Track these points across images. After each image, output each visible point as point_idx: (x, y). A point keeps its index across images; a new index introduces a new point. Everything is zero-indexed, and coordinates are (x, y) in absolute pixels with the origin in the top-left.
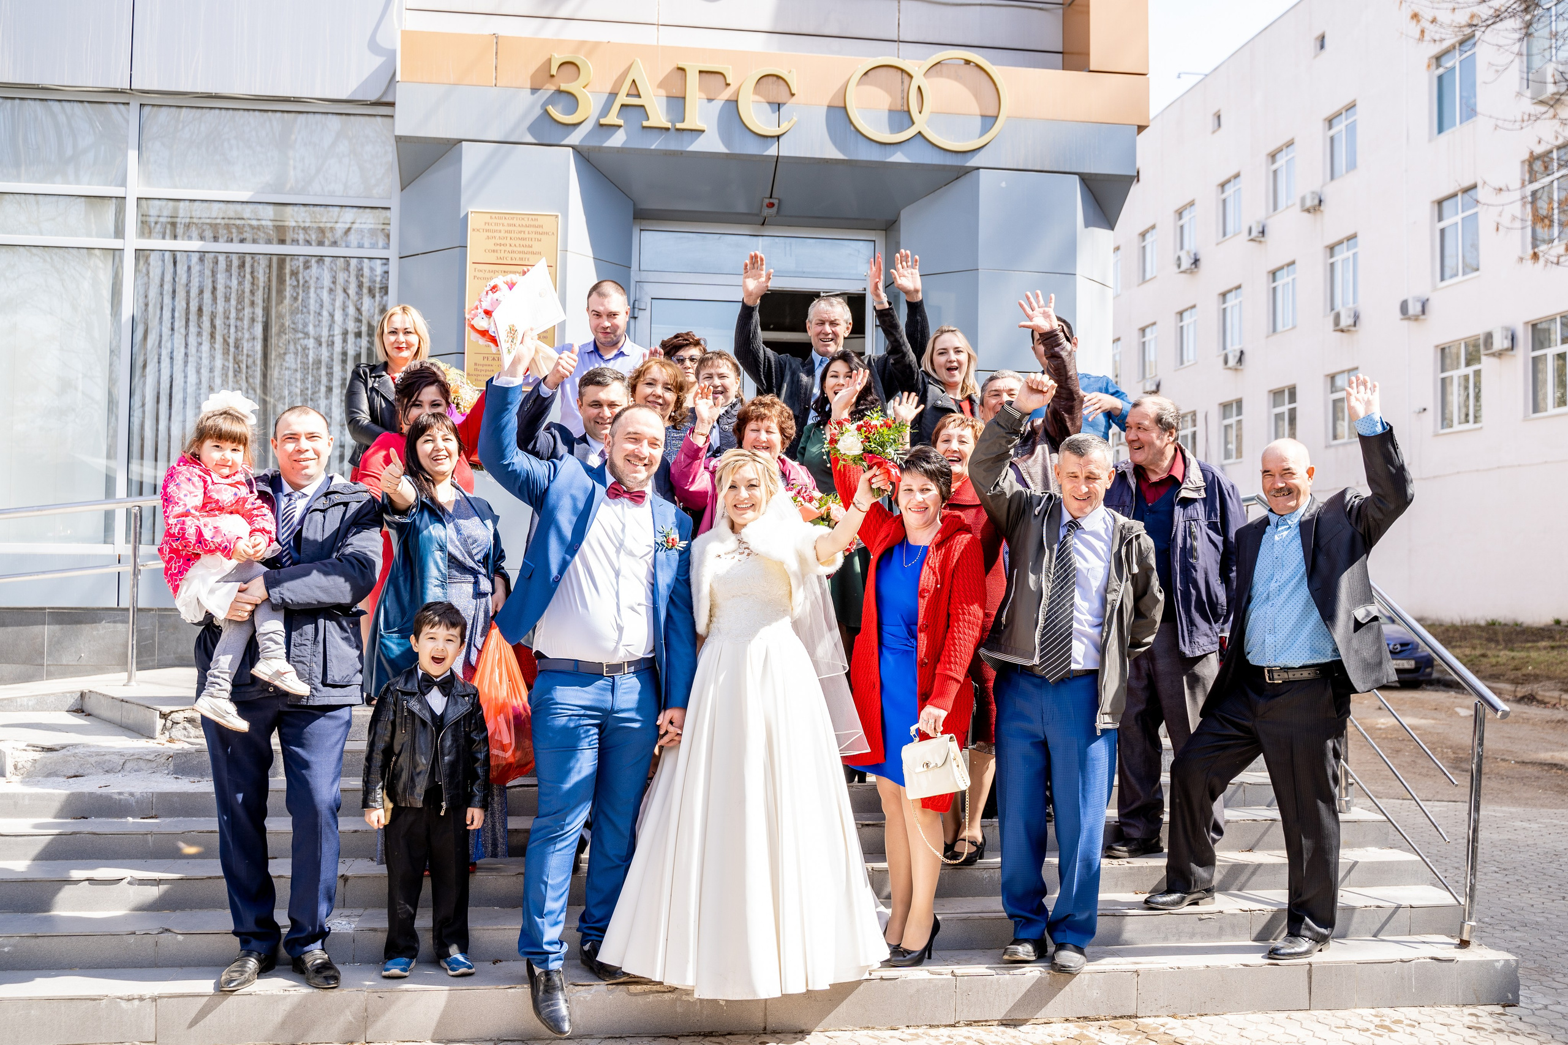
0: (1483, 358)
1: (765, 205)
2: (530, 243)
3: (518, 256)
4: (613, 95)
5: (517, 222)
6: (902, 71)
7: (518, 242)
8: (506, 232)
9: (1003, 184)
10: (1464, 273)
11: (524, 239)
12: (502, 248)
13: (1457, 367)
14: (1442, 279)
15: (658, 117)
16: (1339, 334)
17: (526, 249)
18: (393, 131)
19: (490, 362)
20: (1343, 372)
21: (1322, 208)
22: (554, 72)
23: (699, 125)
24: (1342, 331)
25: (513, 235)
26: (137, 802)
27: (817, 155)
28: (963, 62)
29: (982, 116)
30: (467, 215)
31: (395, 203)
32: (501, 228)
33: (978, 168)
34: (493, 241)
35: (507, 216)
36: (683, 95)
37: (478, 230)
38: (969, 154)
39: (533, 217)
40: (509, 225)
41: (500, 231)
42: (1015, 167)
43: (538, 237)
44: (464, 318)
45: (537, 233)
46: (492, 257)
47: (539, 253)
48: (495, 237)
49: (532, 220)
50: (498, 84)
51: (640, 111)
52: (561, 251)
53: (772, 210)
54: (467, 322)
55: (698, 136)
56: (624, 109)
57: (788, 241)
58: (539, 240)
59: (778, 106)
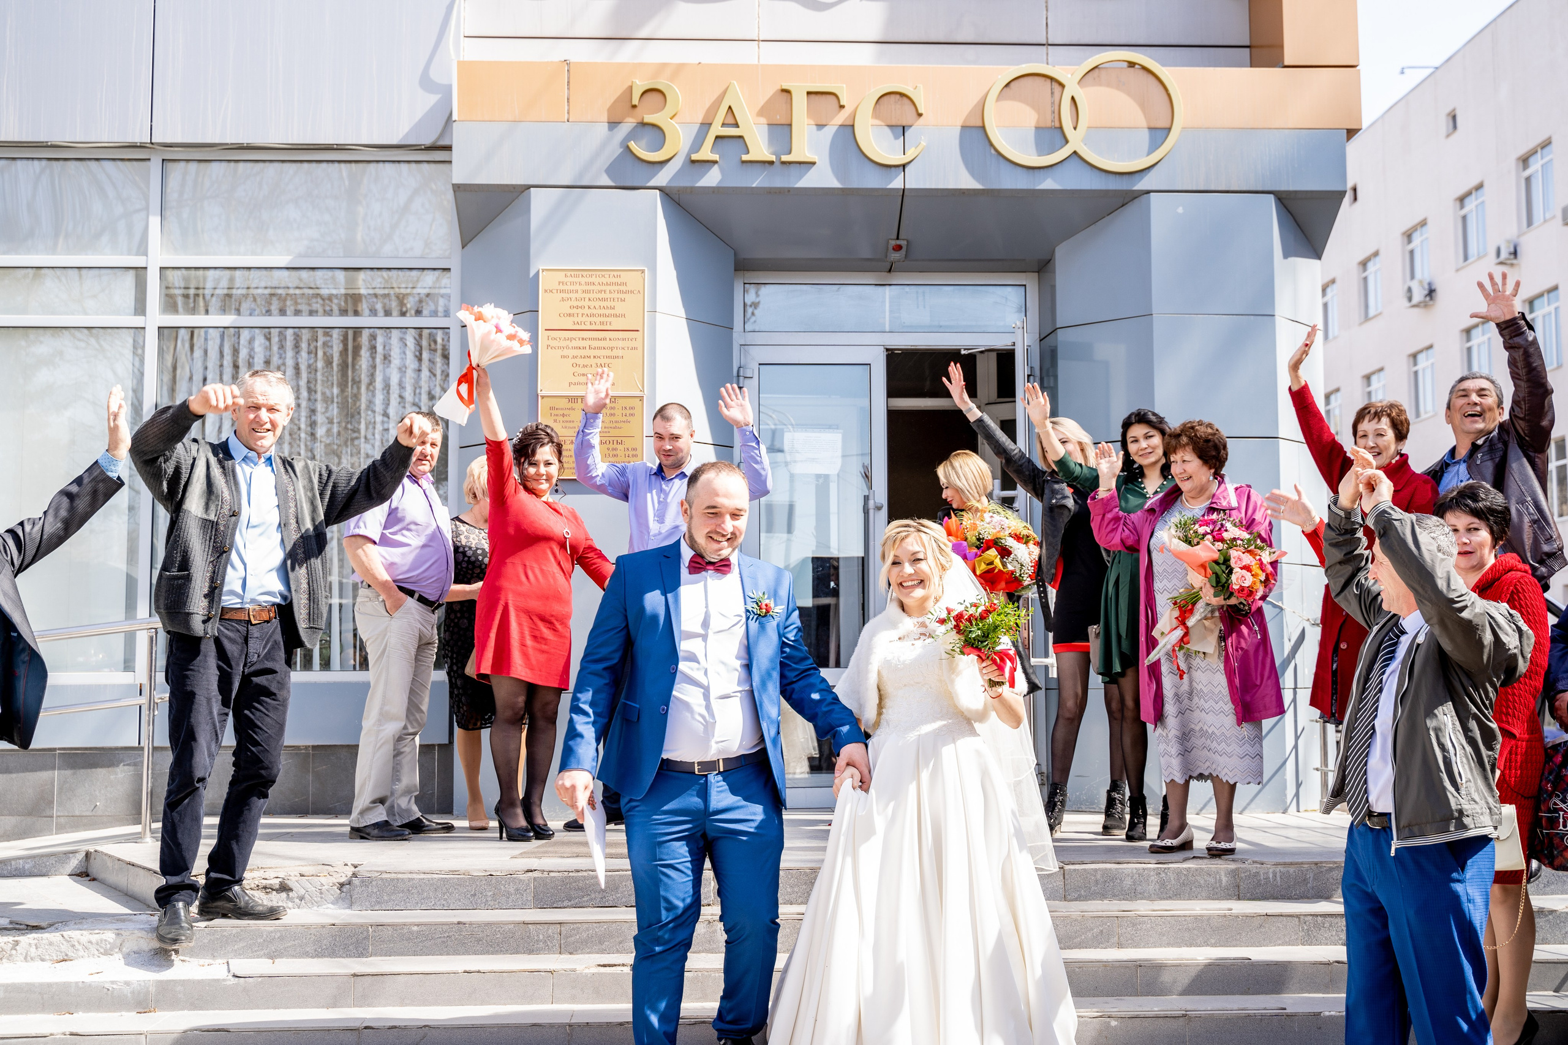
1: (891, 248)
2: (612, 304)
3: (598, 320)
4: (706, 125)
5: (596, 280)
6: (1052, 79)
7: (597, 304)
8: (584, 291)
9: (1180, 210)
11: (605, 300)
12: (580, 311)
15: (760, 148)
17: (607, 312)
18: (450, 178)
22: (635, 101)
25: (591, 296)
26: (133, 992)
27: (951, 185)
28: (1126, 64)
29: (1150, 128)
30: (537, 273)
31: (454, 264)
32: (577, 287)
33: (1148, 192)
34: (569, 303)
35: (584, 273)
36: (788, 122)
37: (551, 291)
38: (1137, 175)
39: (616, 273)
40: (587, 284)
41: (577, 292)
42: (1194, 188)
43: (622, 296)
44: (536, 396)
45: (620, 291)
46: (568, 323)
47: (623, 316)
48: (570, 299)
49: (614, 276)
50: (571, 119)
51: (739, 142)
52: (649, 311)
53: (900, 254)
54: (540, 400)
55: (808, 170)
56: (719, 141)
57: (921, 289)
58: (623, 300)
59: (903, 130)
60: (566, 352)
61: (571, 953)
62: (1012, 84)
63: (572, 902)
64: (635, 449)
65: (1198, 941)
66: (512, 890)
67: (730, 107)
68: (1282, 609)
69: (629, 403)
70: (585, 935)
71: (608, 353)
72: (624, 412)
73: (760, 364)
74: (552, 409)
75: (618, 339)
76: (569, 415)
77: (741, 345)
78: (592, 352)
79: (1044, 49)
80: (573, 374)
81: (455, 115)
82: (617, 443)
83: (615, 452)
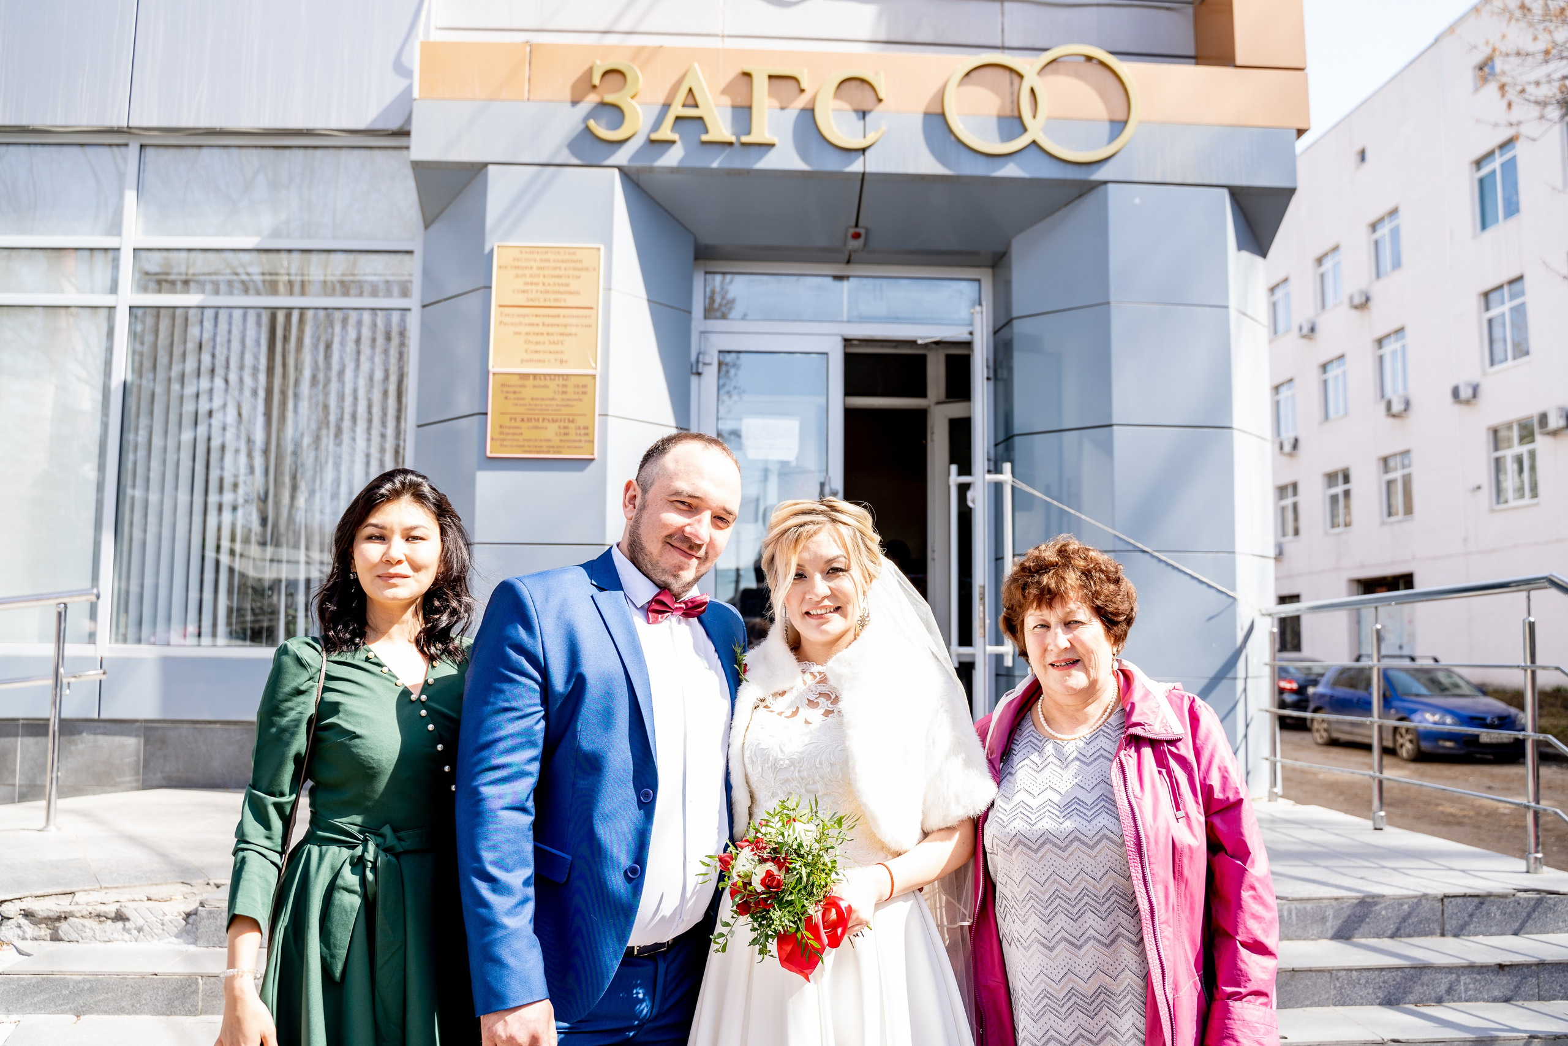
0: (1539, 438)
1: (849, 235)
2: (567, 281)
3: (552, 296)
4: (667, 106)
5: (551, 257)
6: (1011, 70)
7: (552, 281)
8: (539, 268)
9: (1137, 201)
10: (1514, 358)
11: (560, 277)
12: (534, 288)
13: (1510, 447)
14: (1492, 363)
15: (721, 128)
16: (1391, 420)
17: (562, 289)
18: (408, 156)
19: (518, 424)
20: (1395, 455)
21: (1371, 304)
22: (596, 81)
23: (768, 138)
24: (1394, 416)
25: (546, 272)
27: (911, 169)
28: (1083, 59)
29: (1109, 121)
30: (492, 251)
31: (417, 246)
32: (532, 264)
33: (1105, 183)
34: (523, 280)
35: (540, 250)
36: (748, 104)
37: (506, 267)
38: (1094, 167)
39: (571, 251)
40: (543, 260)
41: (531, 268)
42: (1151, 179)
43: (577, 273)
44: (488, 372)
45: (574, 269)
46: (521, 299)
47: (578, 293)
48: (525, 275)
49: (569, 253)
50: (531, 98)
51: (698, 123)
52: (604, 289)
53: (858, 243)
54: (491, 376)
55: (767, 152)
56: (679, 122)
57: (878, 282)
58: (578, 277)
59: (864, 114)
60: (518, 329)
62: (973, 74)
64: (586, 428)
67: (690, 90)
68: (1235, 599)
69: (581, 381)
71: (561, 330)
72: (577, 390)
73: (720, 352)
74: (503, 385)
75: (572, 316)
76: (520, 392)
77: (702, 332)
78: (545, 330)
79: (1000, 51)
80: (526, 351)
81: (416, 94)
82: (569, 421)
83: (566, 431)
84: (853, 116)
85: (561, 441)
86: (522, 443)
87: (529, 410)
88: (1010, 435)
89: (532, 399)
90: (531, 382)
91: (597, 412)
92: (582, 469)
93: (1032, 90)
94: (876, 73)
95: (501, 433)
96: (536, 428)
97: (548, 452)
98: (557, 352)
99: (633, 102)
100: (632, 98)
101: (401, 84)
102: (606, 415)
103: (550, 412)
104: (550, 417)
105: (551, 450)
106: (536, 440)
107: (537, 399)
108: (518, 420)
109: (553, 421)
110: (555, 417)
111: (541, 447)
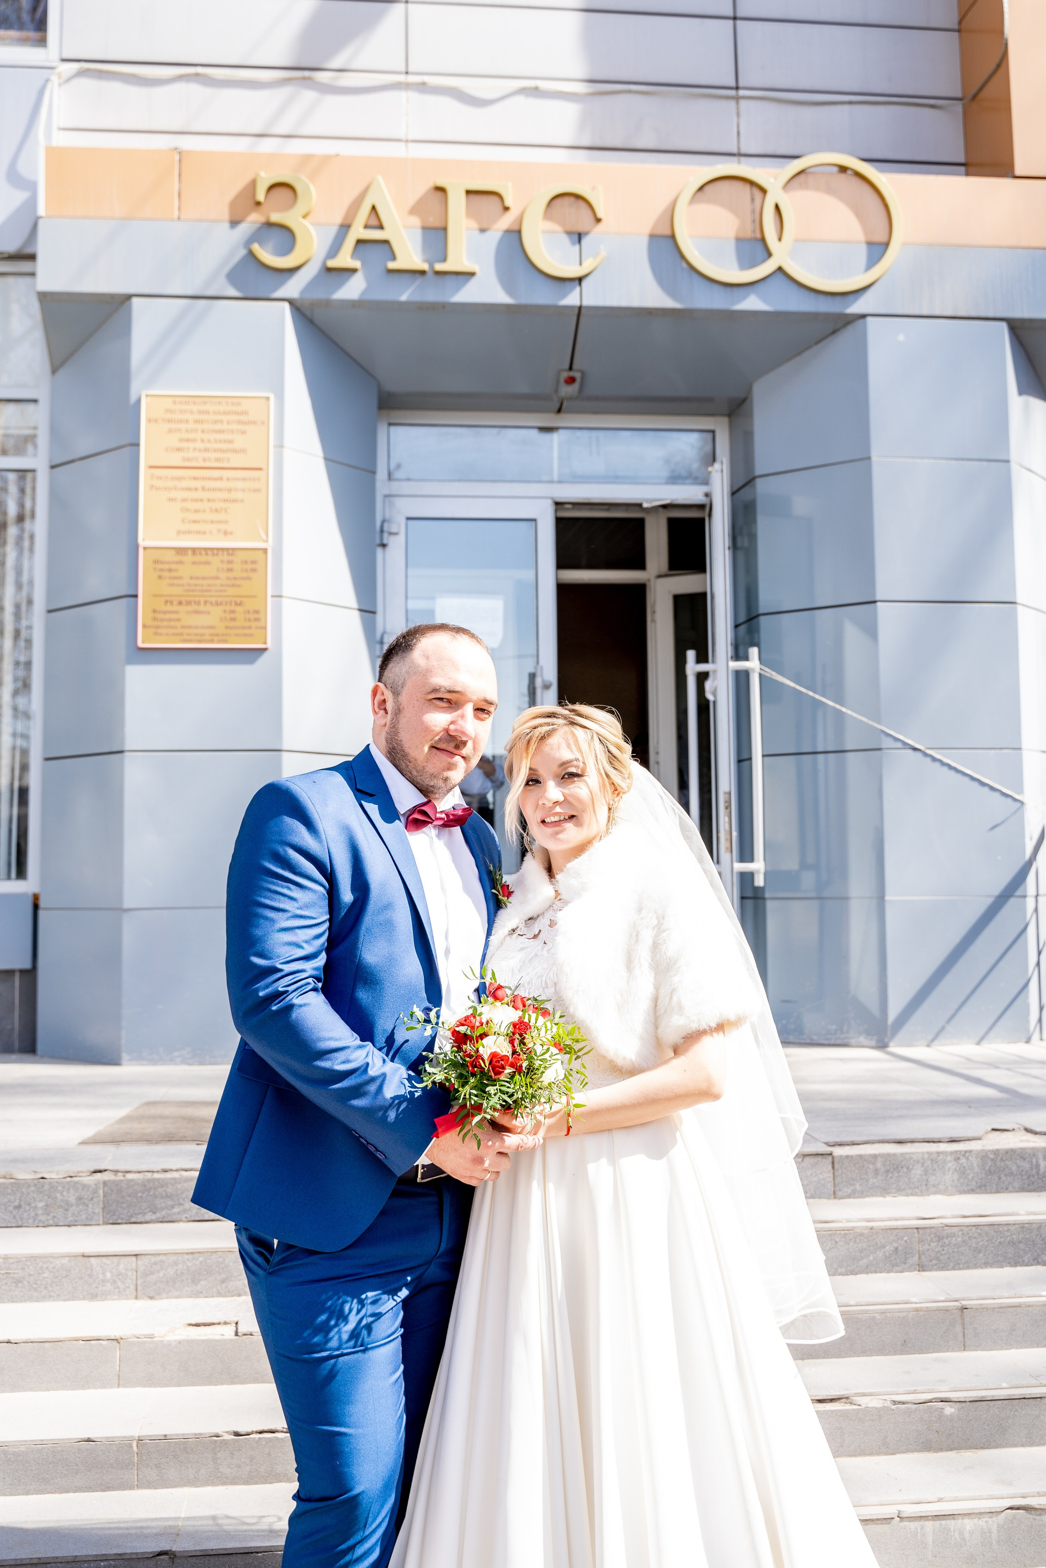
1: (562, 379)
2: (230, 437)
3: (214, 455)
4: (345, 227)
5: (211, 408)
6: (752, 183)
7: (212, 436)
8: (196, 422)
11: (222, 431)
12: (191, 445)
17: (225, 446)
18: (34, 285)
19: (175, 608)
22: (261, 196)
23: (465, 265)
25: (206, 426)
27: (636, 303)
28: (835, 169)
29: (868, 243)
30: (139, 401)
31: (42, 393)
33: (864, 316)
34: (178, 435)
35: (197, 400)
36: (442, 225)
37: (156, 421)
38: (851, 297)
39: (235, 400)
40: (201, 412)
41: (187, 421)
42: (917, 313)
43: (242, 427)
44: (137, 547)
45: (240, 422)
46: (175, 459)
47: (244, 451)
48: (179, 430)
49: (233, 404)
50: (182, 217)
51: (382, 249)
52: (275, 446)
53: (573, 389)
54: (141, 551)
55: (467, 281)
56: (361, 246)
57: (594, 434)
58: (243, 432)
59: (579, 237)
60: (173, 494)
61: (151, 1298)
62: (707, 188)
63: (158, 1215)
64: (257, 612)
65: (1026, 1259)
66: (72, 1199)
67: (374, 208)
68: (1022, 803)
69: (251, 556)
70: (171, 1272)
71: (225, 495)
72: (244, 566)
73: (408, 519)
74: (156, 562)
75: (237, 479)
76: (176, 570)
77: (386, 496)
78: (206, 495)
79: (735, 159)
80: (183, 521)
81: (41, 211)
82: (236, 604)
83: (233, 616)
84: (565, 239)
85: (227, 627)
86: (180, 631)
87: (188, 591)
88: (754, 614)
89: (191, 578)
90: (189, 558)
91: (269, 593)
92: (252, 662)
93: (777, 207)
94: (594, 188)
95: (155, 619)
96: (197, 612)
97: (212, 641)
98: (220, 522)
99: (305, 222)
100: (304, 217)
101: (20, 197)
102: (281, 596)
103: (213, 593)
104: (213, 600)
105: (216, 638)
106: (196, 627)
107: (197, 578)
108: (175, 603)
109: (217, 604)
110: (219, 600)
111: (203, 635)
